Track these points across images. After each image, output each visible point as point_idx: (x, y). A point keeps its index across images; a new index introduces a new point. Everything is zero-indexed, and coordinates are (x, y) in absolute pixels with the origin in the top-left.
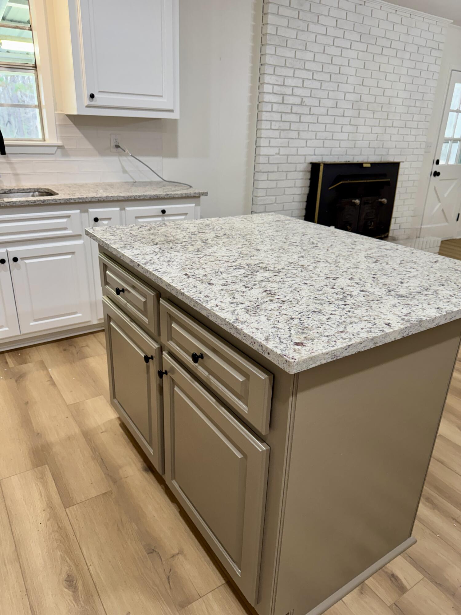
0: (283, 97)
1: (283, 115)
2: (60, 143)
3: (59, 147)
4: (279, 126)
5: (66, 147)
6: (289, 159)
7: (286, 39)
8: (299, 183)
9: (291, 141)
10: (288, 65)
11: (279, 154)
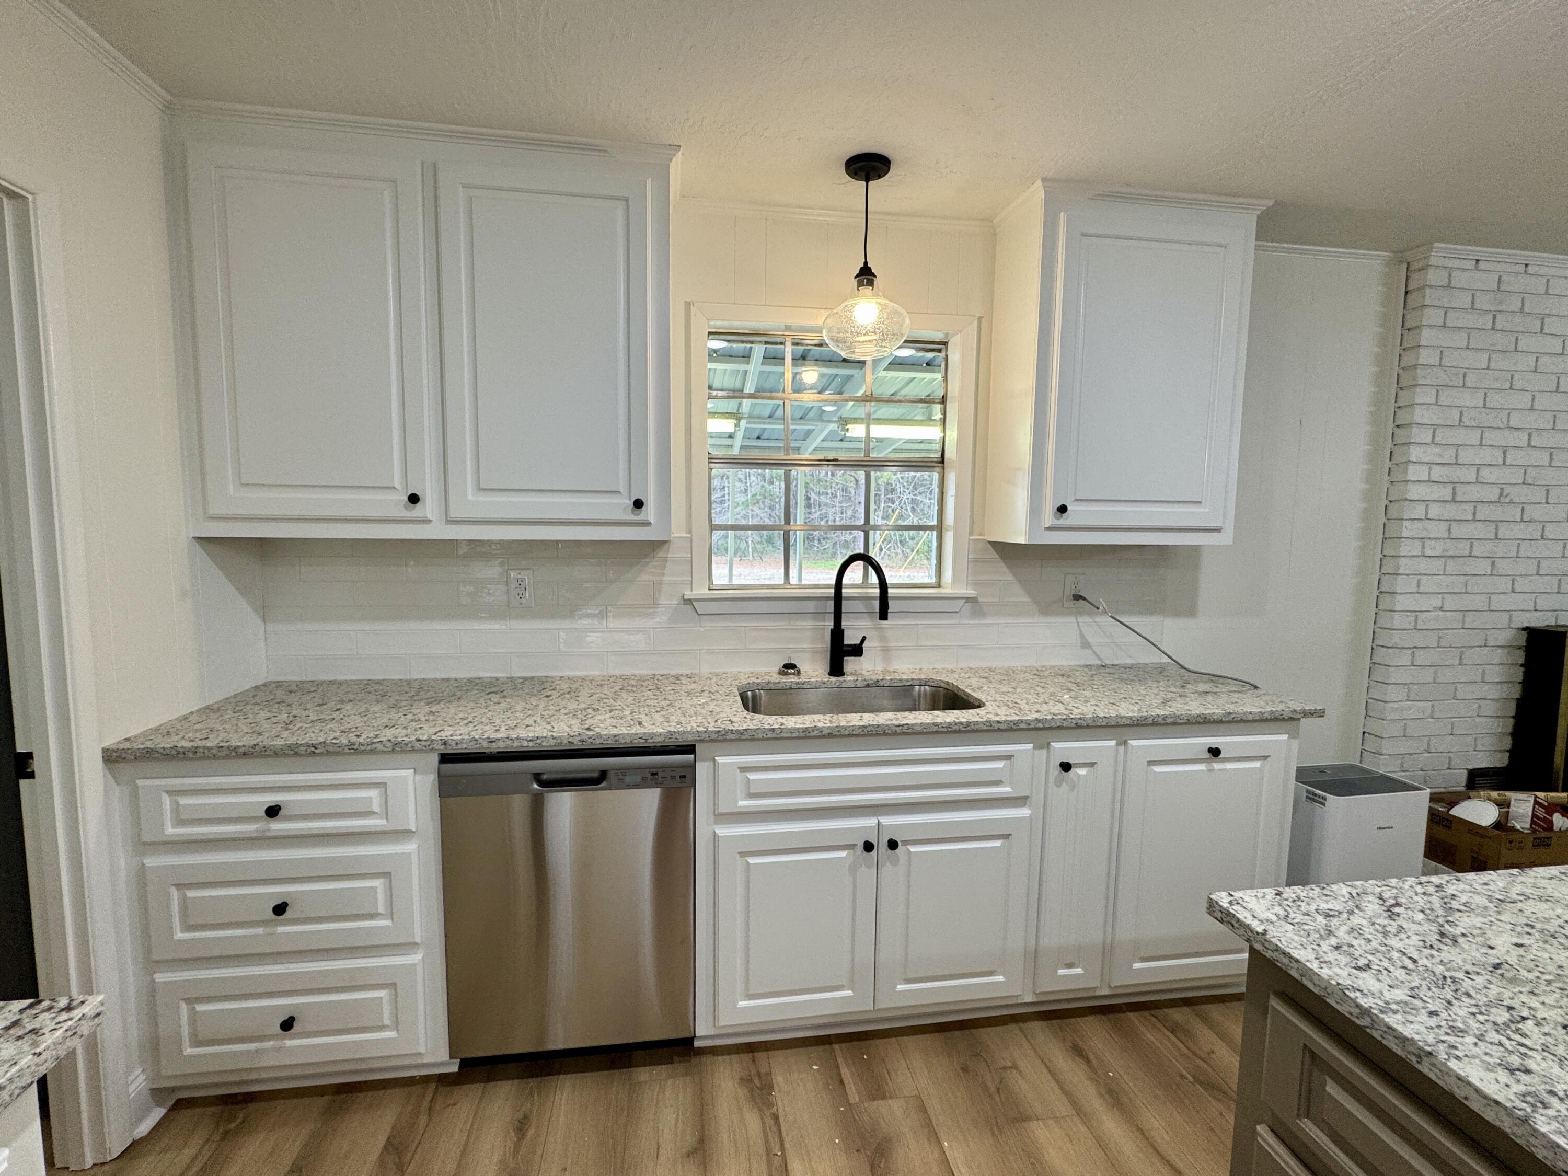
0: (1454, 489)
1: (1454, 525)
2: (971, 592)
3: (968, 599)
4: (1444, 550)
5: (980, 600)
6: (1468, 620)
7: (1462, 371)
8: (1495, 674)
9: (1474, 580)
10: (1466, 421)
11: (1441, 609)
